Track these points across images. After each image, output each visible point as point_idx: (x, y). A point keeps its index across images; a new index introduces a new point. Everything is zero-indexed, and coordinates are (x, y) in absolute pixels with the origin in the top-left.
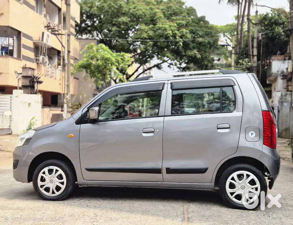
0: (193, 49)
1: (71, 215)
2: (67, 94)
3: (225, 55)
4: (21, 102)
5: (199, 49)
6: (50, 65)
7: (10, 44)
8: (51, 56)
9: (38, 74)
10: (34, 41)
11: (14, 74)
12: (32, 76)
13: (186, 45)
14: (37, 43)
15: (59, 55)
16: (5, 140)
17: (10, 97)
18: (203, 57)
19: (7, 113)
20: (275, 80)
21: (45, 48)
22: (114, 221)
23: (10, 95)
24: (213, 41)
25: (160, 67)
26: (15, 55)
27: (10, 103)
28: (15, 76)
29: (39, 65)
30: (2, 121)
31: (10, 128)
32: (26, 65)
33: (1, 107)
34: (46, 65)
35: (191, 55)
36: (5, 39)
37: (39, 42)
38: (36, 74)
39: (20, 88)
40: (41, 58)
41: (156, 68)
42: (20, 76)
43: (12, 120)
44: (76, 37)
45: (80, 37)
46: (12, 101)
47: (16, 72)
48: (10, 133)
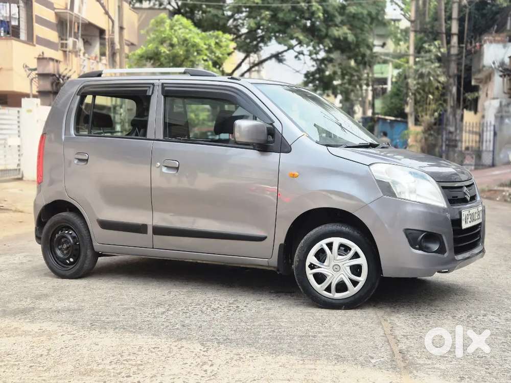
0: (340, 25)
1: (154, 348)
2: (121, 107)
3: (395, 37)
4: (38, 121)
5: (351, 25)
6: (86, 55)
7: (14, 15)
8: (89, 38)
9: (66, 69)
10: (56, 11)
11: (23, 70)
12: (56, 73)
13: (329, 19)
14: (61, 14)
15: (103, 37)
16: (11, 191)
17: (17, 112)
18: (360, 39)
19: (14, 141)
20: (489, 78)
21: (76, 24)
22: (247, 363)
23: (16, 109)
24: (377, 11)
25: (282, 58)
26: (23, 36)
27: (17, 122)
28: (24, 73)
29: (68, 55)
30: (5, 156)
31: (19, 168)
32: (43, 53)
33: (2, 129)
34: (80, 56)
35: (337, 37)
36: (4, 6)
37: (67, 12)
38: (63, 69)
39: (35, 96)
40: (70, 41)
41: (274, 60)
42: (34, 74)
43: (22, 155)
44: (131, 6)
45: (138, 5)
46: (21, 120)
47: (26, 66)
48: (20, 176)
